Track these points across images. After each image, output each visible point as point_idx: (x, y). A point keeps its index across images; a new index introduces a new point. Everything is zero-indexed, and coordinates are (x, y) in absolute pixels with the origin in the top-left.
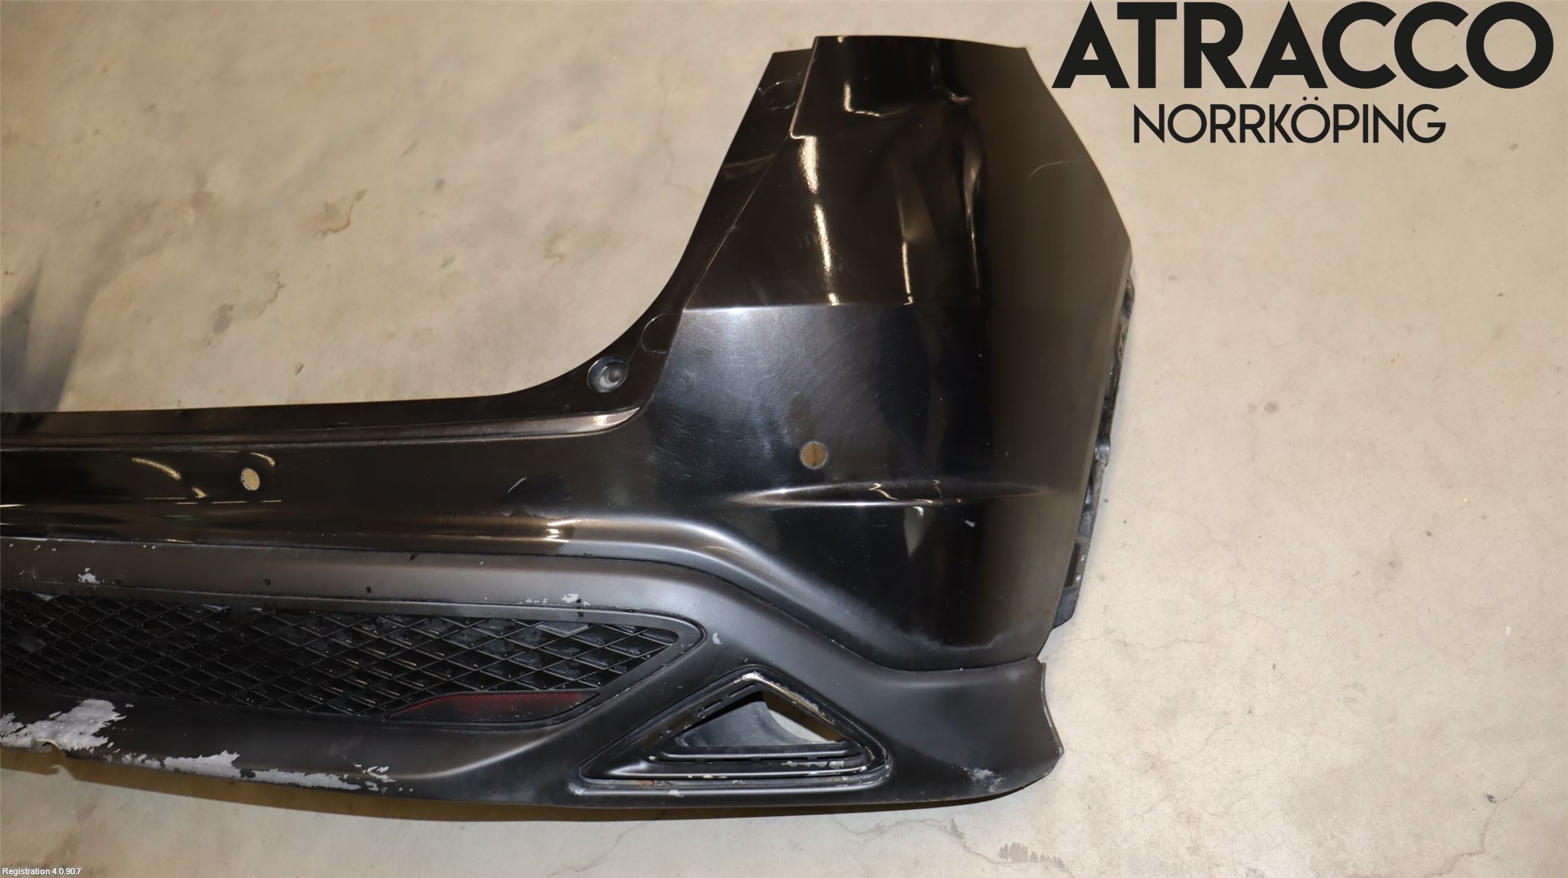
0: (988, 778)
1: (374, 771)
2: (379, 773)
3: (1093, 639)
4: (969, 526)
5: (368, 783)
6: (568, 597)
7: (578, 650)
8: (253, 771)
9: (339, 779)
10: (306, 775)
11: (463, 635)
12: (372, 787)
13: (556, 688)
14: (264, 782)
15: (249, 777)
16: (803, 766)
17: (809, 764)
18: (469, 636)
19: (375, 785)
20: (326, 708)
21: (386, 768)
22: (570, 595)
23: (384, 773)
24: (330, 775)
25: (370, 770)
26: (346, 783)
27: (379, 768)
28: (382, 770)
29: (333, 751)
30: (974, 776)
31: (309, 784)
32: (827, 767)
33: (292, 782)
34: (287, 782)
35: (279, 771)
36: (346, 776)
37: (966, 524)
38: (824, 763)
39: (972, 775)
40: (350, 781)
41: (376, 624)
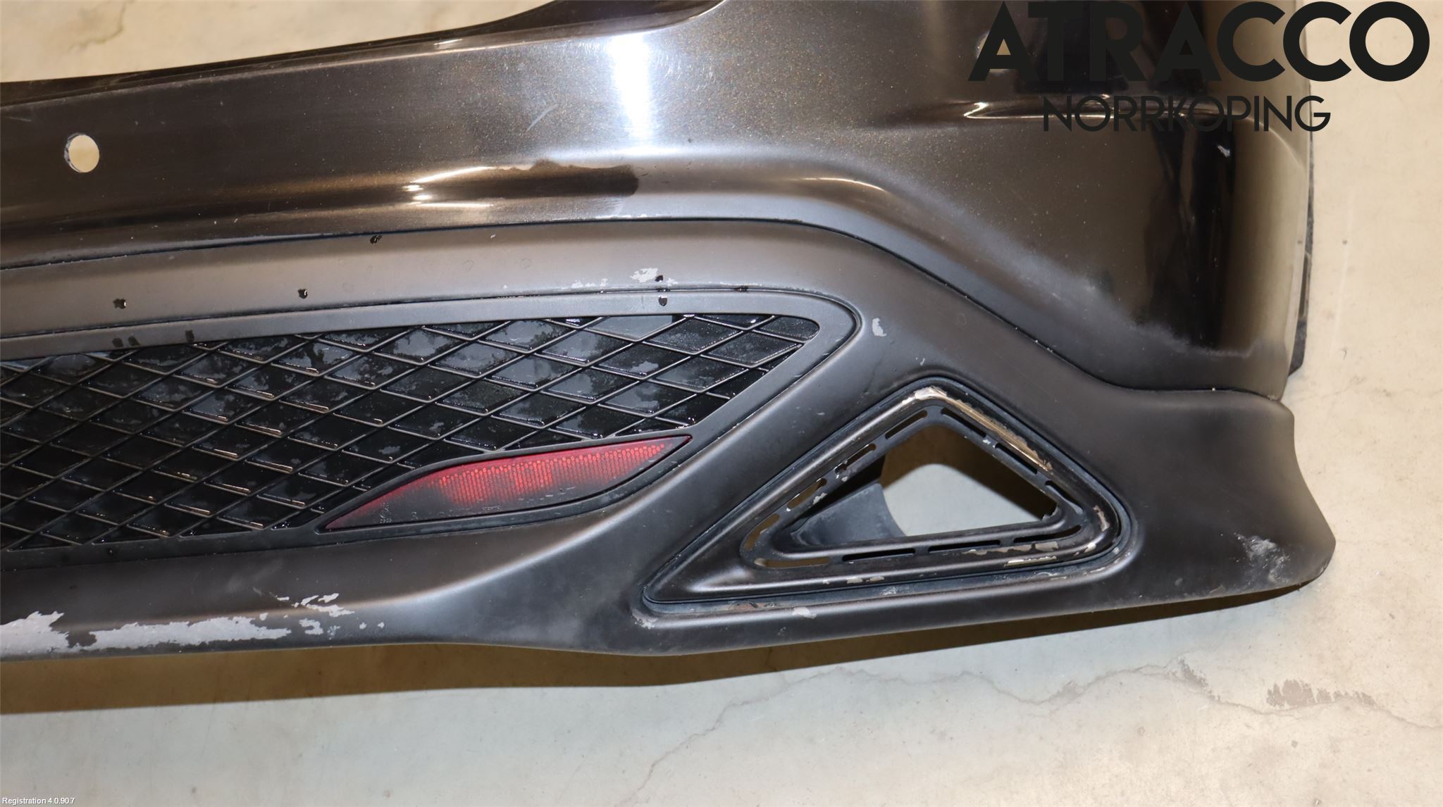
0: (1269, 554)
1: (312, 603)
2: (323, 604)
3: (1337, 393)
4: (1222, 155)
5: (305, 623)
6: (641, 273)
7: (656, 366)
8: (91, 633)
9: (252, 622)
10: (189, 625)
11: (464, 358)
12: (311, 628)
13: (618, 435)
14: (112, 651)
15: (83, 644)
16: (997, 553)
17: (1004, 550)
18: (473, 358)
19: (316, 624)
20: (214, 525)
21: (335, 596)
22: (644, 270)
23: (332, 603)
24: (235, 618)
25: (304, 602)
26: (264, 629)
27: (321, 596)
28: (327, 598)
29: (234, 586)
30: (1251, 550)
31: (196, 641)
32: (1034, 551)
33: (165, 640)
34: (155, 643)
35: (141, 625)
36: (263, 616)
37: (1219, 151)
38: (1027, 547)
39: (1249, 548)
40: (270, 625)
41: (311, 355)
